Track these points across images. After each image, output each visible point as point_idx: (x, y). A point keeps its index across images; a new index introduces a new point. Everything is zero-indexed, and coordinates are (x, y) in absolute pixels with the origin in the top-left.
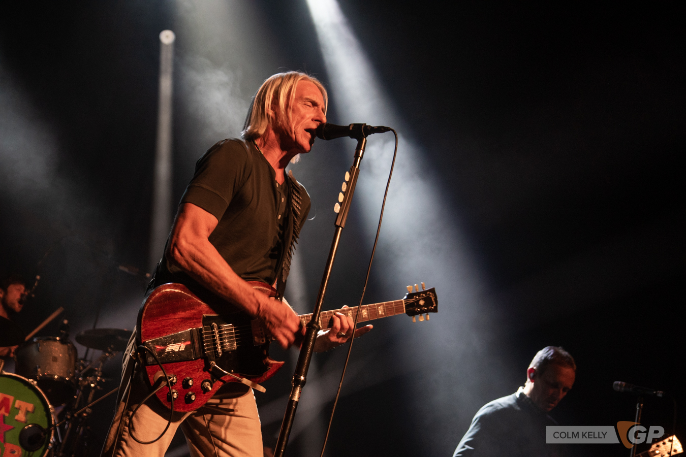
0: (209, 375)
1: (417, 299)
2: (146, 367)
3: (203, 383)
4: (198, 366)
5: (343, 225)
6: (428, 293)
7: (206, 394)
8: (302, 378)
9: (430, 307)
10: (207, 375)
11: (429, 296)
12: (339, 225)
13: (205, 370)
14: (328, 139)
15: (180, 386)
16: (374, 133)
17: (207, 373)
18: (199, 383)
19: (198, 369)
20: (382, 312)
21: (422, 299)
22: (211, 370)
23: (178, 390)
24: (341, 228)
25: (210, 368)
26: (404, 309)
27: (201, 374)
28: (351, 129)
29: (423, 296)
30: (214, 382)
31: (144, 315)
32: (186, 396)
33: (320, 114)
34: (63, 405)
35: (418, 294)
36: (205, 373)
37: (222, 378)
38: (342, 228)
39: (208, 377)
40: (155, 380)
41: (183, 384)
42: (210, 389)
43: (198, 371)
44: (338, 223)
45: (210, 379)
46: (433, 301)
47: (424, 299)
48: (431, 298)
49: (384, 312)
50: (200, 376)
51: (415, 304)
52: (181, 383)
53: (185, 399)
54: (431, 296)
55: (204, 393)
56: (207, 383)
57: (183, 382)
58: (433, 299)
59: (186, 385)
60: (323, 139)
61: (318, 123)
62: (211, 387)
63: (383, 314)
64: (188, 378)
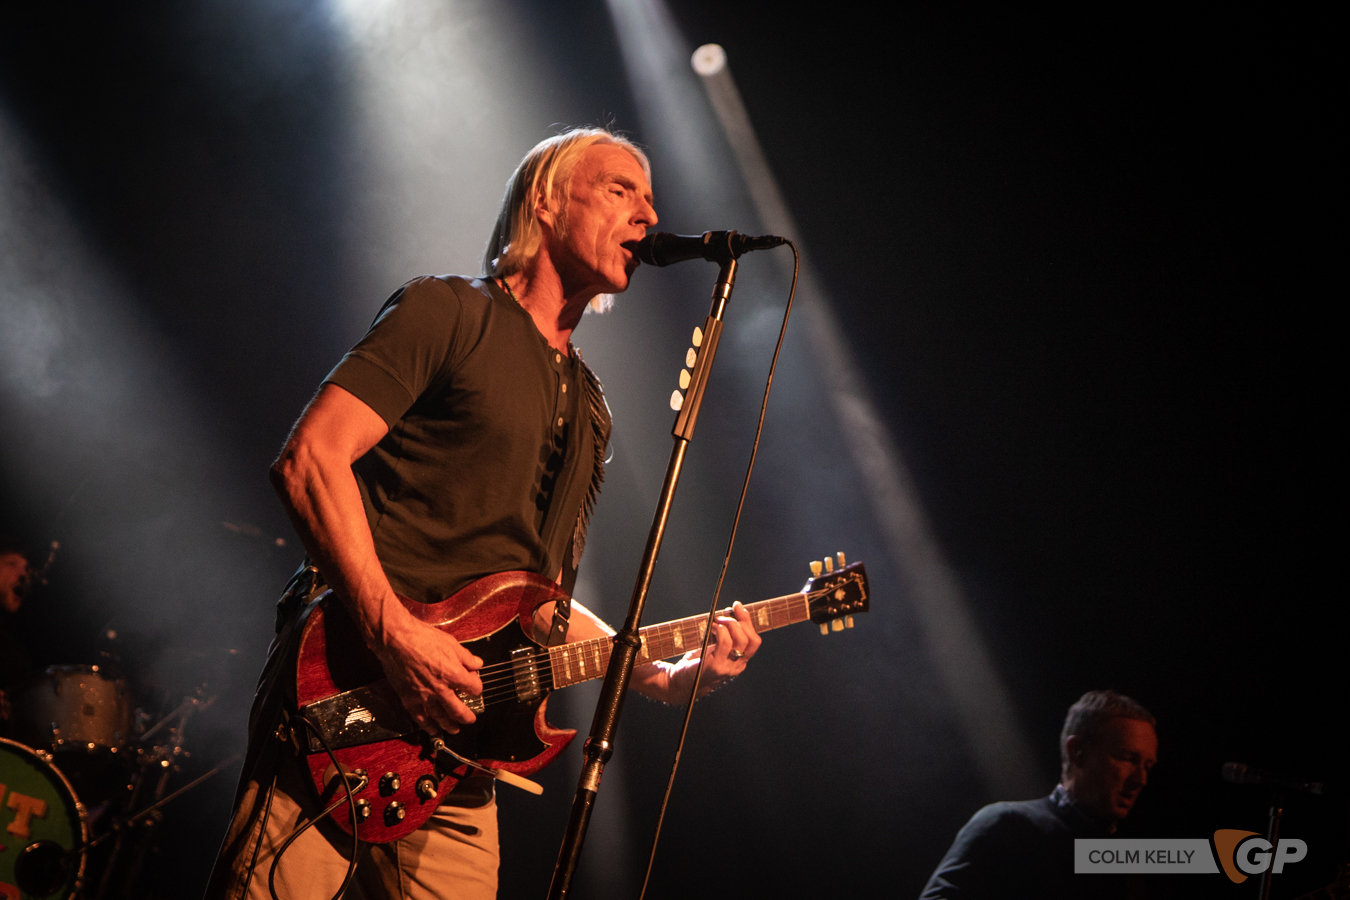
0: (432, 767)
1: (831, 589)
2: (308, 756)
3: (419, 781)
4: (408, 750)
5: (688, 435)
6: (852, 574)
7: (426, 805)
8: (605, 744)
9: (856, 602)
10: (427, 766)
11: (853, 582)
12: (680, 435)
13: (422, 757)
14: (662, 263)
15: (374, 792)
16: (752, 250)
17: (427, 762)
18: (411, 782)
19: (410, 754)
20: (764, 621)
21: (841, 588)
22: (434, 756)
23: (371, 798)
24: (684, 442)
25: (432, 752)
26: (808, 611)
27: (415, 765)
28: (706, 241)
29: (842, 582)
30: (441, 779)
31: (302, 651)
32: (386, 811)
33: (643, 207)
34: (106, 803)
35: (833, 579)
36: (422, 763)
37: (458, 771)
38: (687, 441)
39: (430, 770)
40: (326, 783)
41: (380, 787)
42: (434, 794)
43: (409, 760)
44: (679, 432)
45: (433, 773)
46: (861, 588)
47: (845, 588)
48: (857, 583)
49: (769, 621)
50: (413, 769)
51: (828, 599)
52: (375, 784)
53: (385, 817)
54: (857, 580)
55: (422, 803)
56: (427, 782)
57: (381, 783)
58: (860, 585)
59: (385, 788)
60: (654, 264)
61: (642, 226)
62: (435, 790)
63: (767, 624)
64: (390, 774)
